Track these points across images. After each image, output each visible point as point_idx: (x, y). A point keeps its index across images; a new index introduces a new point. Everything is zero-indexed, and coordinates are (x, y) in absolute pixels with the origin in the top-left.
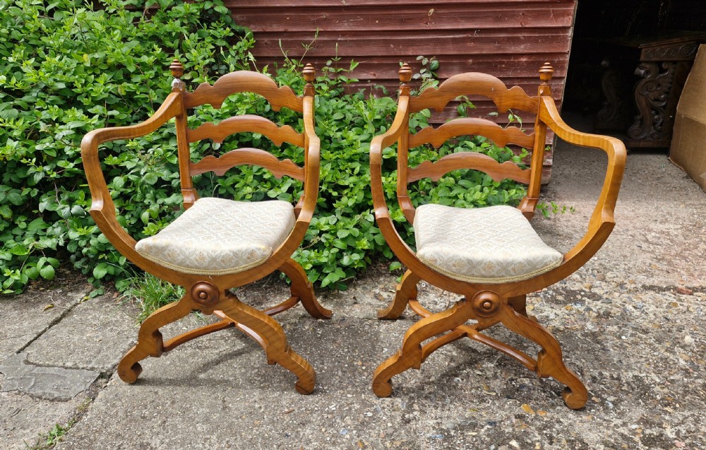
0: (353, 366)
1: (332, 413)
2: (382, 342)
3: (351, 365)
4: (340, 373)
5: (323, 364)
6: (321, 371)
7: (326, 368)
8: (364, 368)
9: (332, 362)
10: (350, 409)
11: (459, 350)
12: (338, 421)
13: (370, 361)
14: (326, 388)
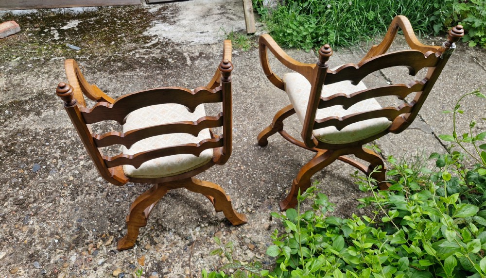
0: (245, 165)
1: (244, 137)
2: (234, 188)
3: (247, 165)
4: (250, 159)
5: (263, 163)
6: (262, 158)
7: (260, 160)
8: (239, 165)
9: (258, 165)
10: (237, 140)
11: (183, 194)
12: (240, 134)
13: (237, 171)
14: (253, 148)
